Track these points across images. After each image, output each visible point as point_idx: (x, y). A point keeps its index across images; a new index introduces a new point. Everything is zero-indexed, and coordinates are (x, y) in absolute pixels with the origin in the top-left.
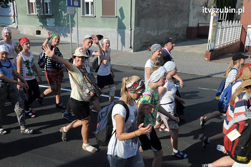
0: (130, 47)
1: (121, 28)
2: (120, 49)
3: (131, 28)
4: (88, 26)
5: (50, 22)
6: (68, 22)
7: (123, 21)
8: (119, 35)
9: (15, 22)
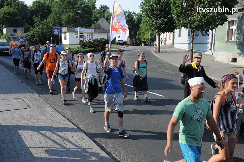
9: (211, 49)
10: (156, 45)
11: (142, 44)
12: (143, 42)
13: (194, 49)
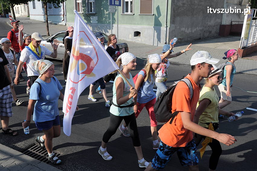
0: (165, 43)
1: (158, 25)
2: (155, 45)
3: (167, 25)
4: (126, 23)
5: (94, 19)
6: (110, 19)
7: (159, 19)
8: (155, 31)
10: (11, 16)
13: (48, 20)
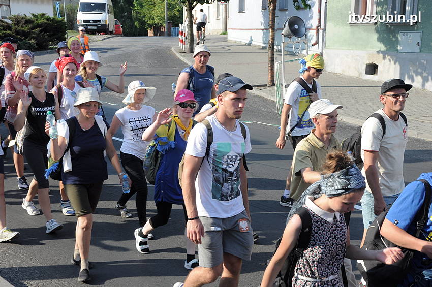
5: (408, 41)
9: (317, 43)
10: (182, 33)
11: (149, 31)
12: (150, 26)
13: (276, 42)
